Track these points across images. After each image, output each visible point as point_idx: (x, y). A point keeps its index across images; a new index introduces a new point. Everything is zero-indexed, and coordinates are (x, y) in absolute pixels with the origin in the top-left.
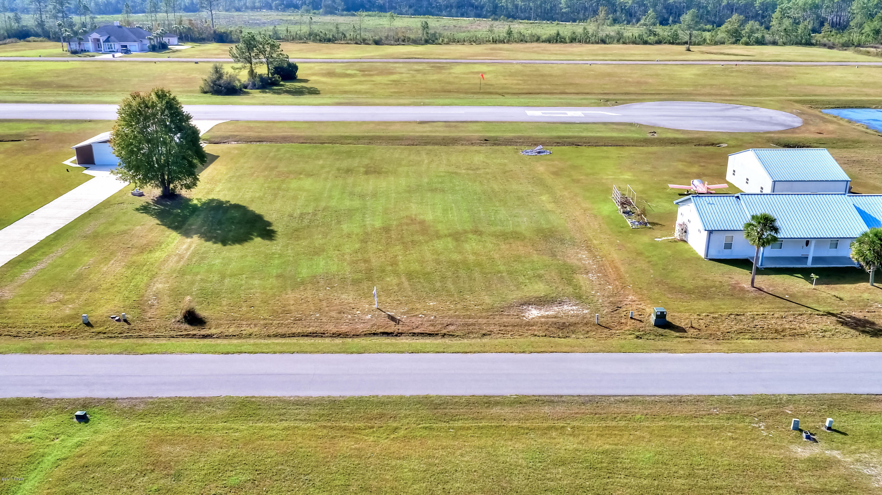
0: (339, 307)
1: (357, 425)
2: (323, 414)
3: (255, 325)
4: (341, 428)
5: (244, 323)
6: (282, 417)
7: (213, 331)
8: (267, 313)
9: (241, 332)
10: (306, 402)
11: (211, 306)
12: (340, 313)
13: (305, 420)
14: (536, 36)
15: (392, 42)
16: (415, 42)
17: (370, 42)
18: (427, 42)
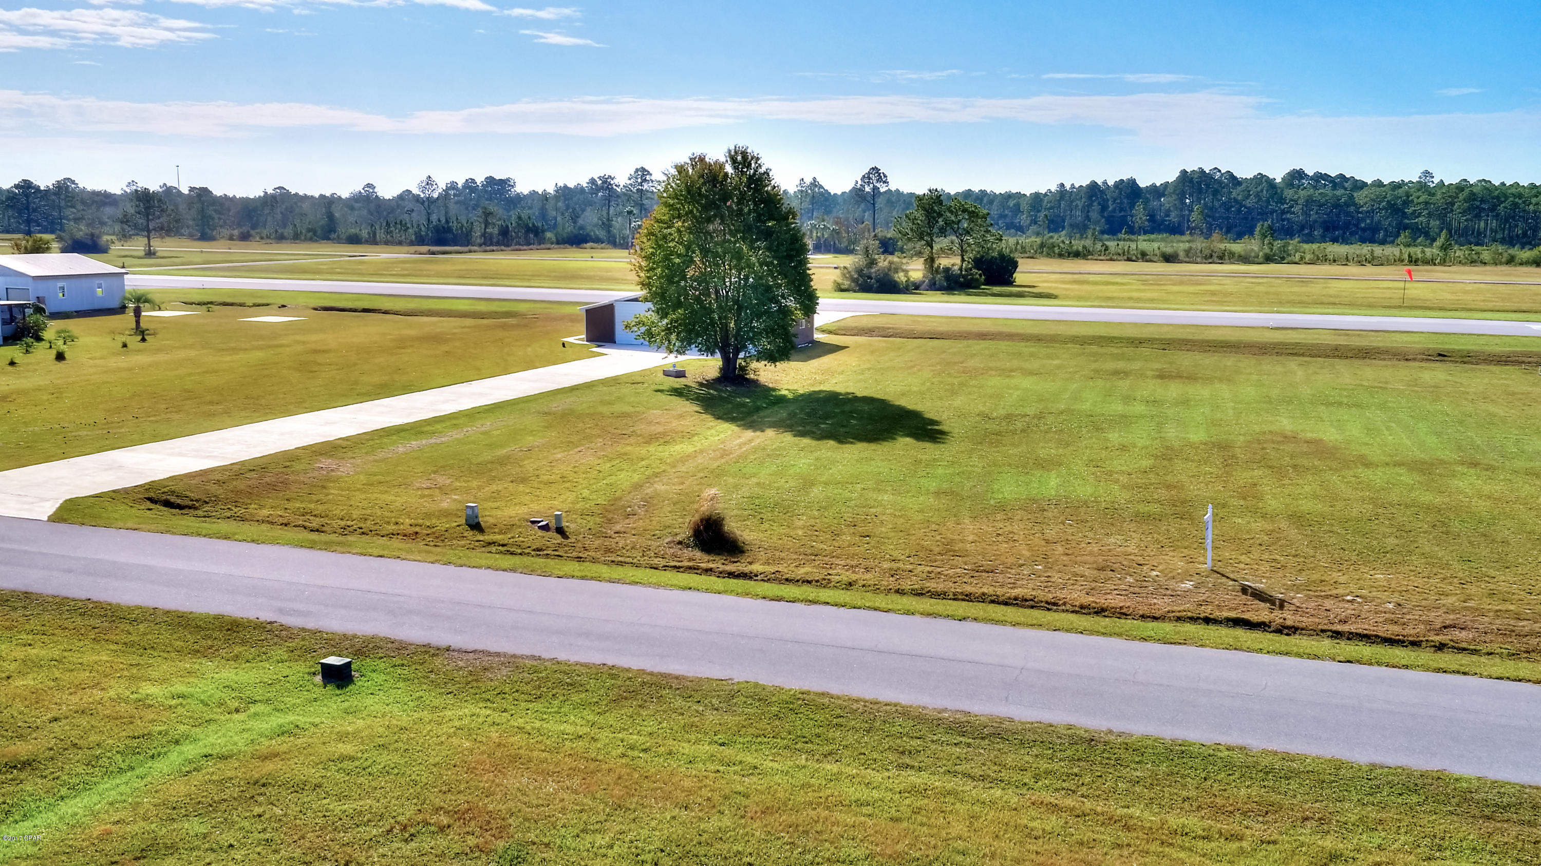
0: (1100, 559)
1: (1174, 820)
2: (1048, 773)
3: (867, 569)
4: (1111, 820)
5: (840, 563)
6: (907, 761)
7: (757, 568)
8: (905, 549)
9: (829, 577)
10: (992, 730)
11: (766, 526)
12: (1102, 569)
13: (983, 778)
14: (1505, 255)
15: (1199, 260)
16: (1245, 259)
17: (1155, 259)
18: (1268, 259)
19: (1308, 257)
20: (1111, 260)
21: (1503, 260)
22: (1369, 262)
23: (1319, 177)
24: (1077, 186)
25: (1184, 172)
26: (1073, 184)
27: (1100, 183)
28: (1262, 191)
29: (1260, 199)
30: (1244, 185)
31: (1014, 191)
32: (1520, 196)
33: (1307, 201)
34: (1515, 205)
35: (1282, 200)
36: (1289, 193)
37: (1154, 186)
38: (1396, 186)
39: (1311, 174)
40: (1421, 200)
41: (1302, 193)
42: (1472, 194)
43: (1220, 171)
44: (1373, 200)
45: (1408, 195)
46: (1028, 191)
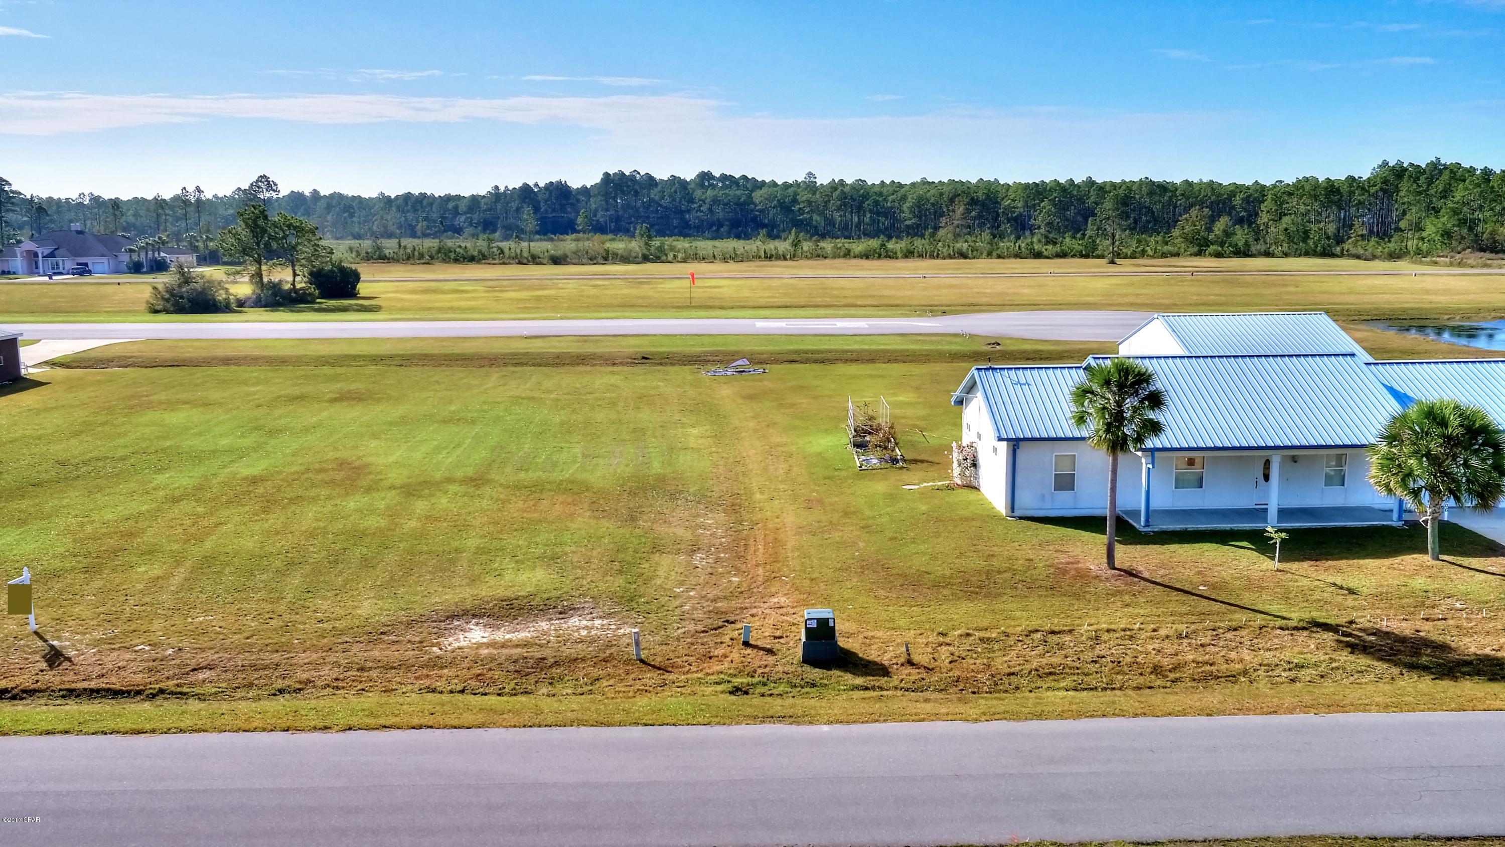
14: (843, 249)
15: (584, 261)
16: (626, 259)
17: (545, 261)
18: (646, 259)
19: (680, 256)
20: (504, 263)
21: (842, 254)
22: (733, 259)
23: (724, 178)
24: (511, 188)
25: (607, 175)
26: (506, 187)
27: (531, 184)
28: (676, 192)
29: (674, 200)
30: (660, 186)
31: (453, 193)
32: (881, 194)
33: (713, 201)
34: (876, 203)
35: (691, 201)
36: (698, 193)
37: (584, 188)
38: (786, 186)
39: (718, 175)
40: (804, 198)
41: (710, 193)
42: (843, 192)
43: (639, 173)
44: (766, 199)
45: (796, 194)
46: (467, 194)
